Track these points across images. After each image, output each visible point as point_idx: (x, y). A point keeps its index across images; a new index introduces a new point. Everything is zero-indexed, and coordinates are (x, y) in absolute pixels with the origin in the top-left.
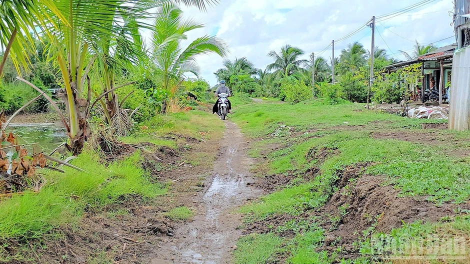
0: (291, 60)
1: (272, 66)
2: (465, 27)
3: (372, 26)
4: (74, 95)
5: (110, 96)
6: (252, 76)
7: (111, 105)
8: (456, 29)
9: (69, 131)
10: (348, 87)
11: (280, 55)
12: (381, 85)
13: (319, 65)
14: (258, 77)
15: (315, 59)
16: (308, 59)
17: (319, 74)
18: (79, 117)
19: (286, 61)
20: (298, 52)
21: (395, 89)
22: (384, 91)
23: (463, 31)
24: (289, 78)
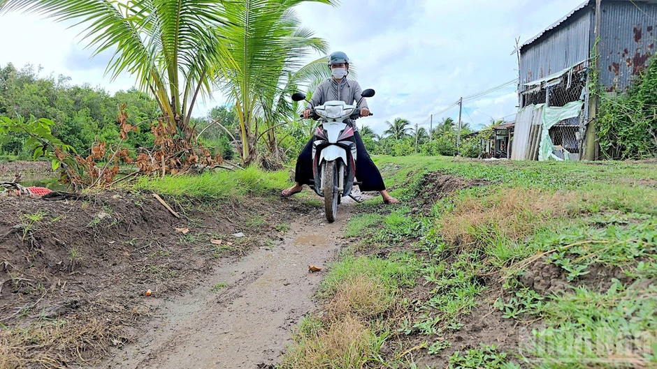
0: (401, 128)
1: (387, 132)
2: (526, 92)
3: (460, 104)
4: (247, 131)
5: (272, 138)
6: (373, 139)
7: (272, 144)
8: (519, 94)
9: (242, 155)
10: (441, 147)
11: (394, 125)
12: (464, 146)
13: (421, 133)
14: (377, 140)
15: (418, 129)
16: (413, 128)
17: (421, 139)
18: (249, 146)
19: (397, 128)
20: (406, 123)
21: (476, 149)
22: (467, 150)
23: (524, 96)
24: (398, 141)
